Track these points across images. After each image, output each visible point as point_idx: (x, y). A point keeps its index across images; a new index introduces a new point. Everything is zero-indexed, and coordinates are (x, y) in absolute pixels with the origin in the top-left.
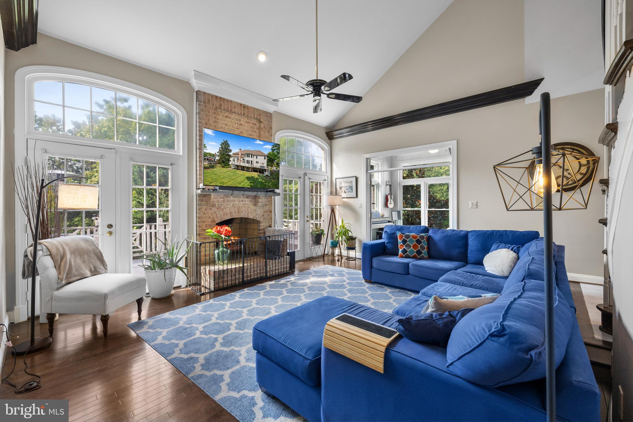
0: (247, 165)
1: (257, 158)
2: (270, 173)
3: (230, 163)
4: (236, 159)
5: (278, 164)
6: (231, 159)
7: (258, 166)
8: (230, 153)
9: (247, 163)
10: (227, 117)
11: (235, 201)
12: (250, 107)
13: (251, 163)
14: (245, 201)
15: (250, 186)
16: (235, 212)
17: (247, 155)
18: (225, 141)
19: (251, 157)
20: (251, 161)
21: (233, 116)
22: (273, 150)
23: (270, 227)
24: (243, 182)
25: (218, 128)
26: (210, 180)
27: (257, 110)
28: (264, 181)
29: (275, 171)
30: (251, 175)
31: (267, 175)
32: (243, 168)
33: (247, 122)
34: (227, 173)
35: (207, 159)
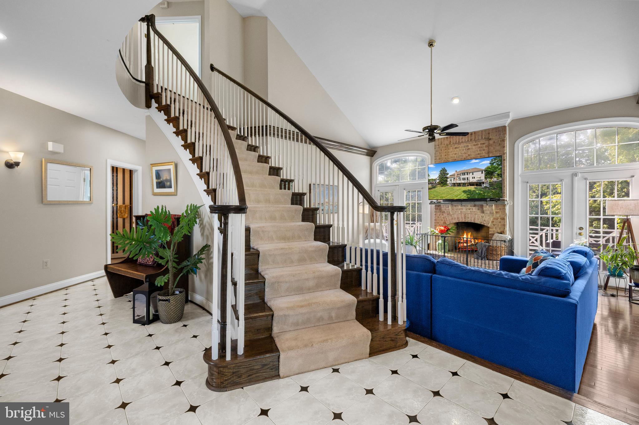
0: (463, 182)
1: (473, 174)
2: (489, 184)
3: (448, 182)
4: (452, 179)
5: (500, 175)
6: (448, 180)
7: (475, 180)
8: (447, 176)
9: (463, 180)
10: (456, 148)
11: (462, 209)
12: (477, 131)
13: (467, 179)
14: (473, 209)
15: (467, 197)
16: (462, 218)
17: (463, 174)
18: (443, 168)
19: (467, 174)
20: (467, 178)
21: (462, 145)
22: (492, 164)
24: (460, 195)
25: (448, 159)
26: (433, 196)
27: (485, 130)
28: (482, 192)
29: (496, 182)
30: (468, 189)
31: (486, 187)
32: (459, 185)
33: (474, 145)
34: (445, 190)
35: (431, 183)
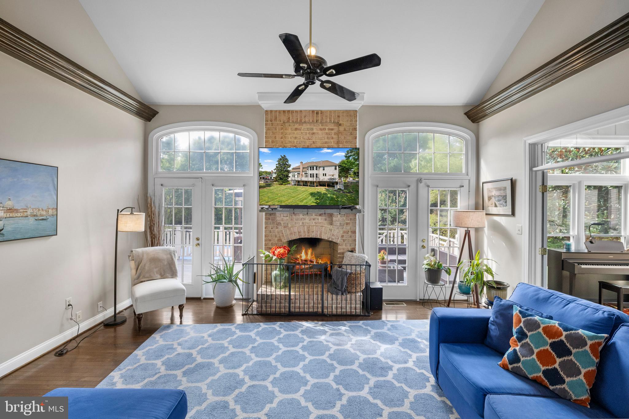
0: (310, 179)
1: (324, 170)
2: (344, 186)
3: (290, 179)
4: (296, 173)
5: (357, 174)
6: (290, 175)
7: (326, 179)
8: (289, 169)
9: (311, 177)
10: (296, 129)
11: (304, 219)
12: (325, 111)
13: (317, 177)
14: (318, 219)
15: (316, 203)
16: (304, 232)
17: (311, 167)
18: (283, 156)
19: (316, 169)
20: (317, 174)
21: (305, 126)
22: (347, 157)
23: (352, 251)
24: (306, 199)
25: (286, 143)
26: (266, 199)
27: (335, 111)
28: (335, 196)
29: (351, 183)
30: (316, 190)
31: (340, 189)
32: (305, 184)
33: (321, 129)
34: (286, 191)
35: (263, 178)
